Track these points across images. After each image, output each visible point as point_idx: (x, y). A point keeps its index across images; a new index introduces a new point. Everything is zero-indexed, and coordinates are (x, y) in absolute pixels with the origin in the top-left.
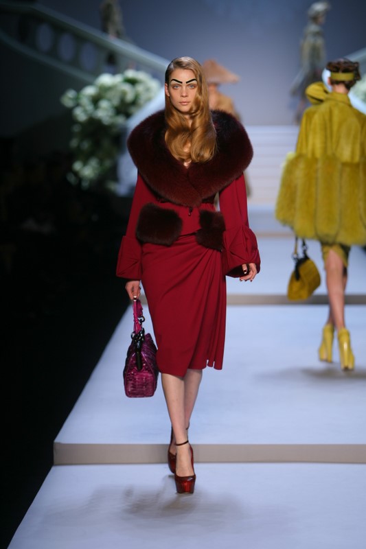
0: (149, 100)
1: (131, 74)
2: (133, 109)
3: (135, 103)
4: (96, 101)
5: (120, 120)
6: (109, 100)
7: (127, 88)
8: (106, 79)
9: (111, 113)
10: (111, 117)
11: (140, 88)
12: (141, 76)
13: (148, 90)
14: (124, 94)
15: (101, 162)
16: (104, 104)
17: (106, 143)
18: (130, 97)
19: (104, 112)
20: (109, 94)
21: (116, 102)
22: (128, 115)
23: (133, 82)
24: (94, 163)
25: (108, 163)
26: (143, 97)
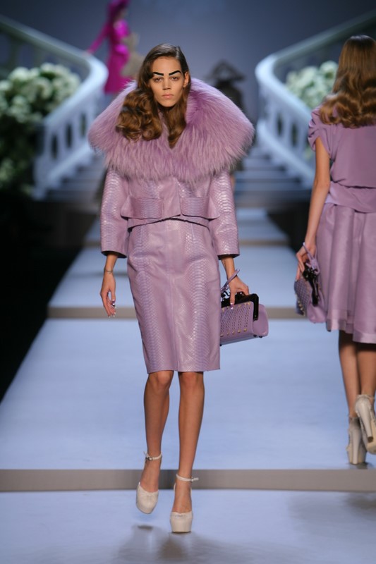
0: (68, 96)
1: (47, 68)
2: (50, 107)
3: (52, 99)
4: (9, 97)
5: (36, 118)
6: (25, 96)
7: (43, 83)
8: (21, 74)
9: (26, 110)
10: (26, 114)
11: (58, 83)
12: (58, 70)
13: (66, 85)
14: (40, 90)
15: (15, 164)
16: (19, 101)
17: (21, 143)
18: (47, 93)
19: (19, 109)
20: (25, 90)
21: (32, 98)
22: (45, 113)
23: (50, 77)
24: (7, 164)
25: (23, 165)
26: (61, 93)
